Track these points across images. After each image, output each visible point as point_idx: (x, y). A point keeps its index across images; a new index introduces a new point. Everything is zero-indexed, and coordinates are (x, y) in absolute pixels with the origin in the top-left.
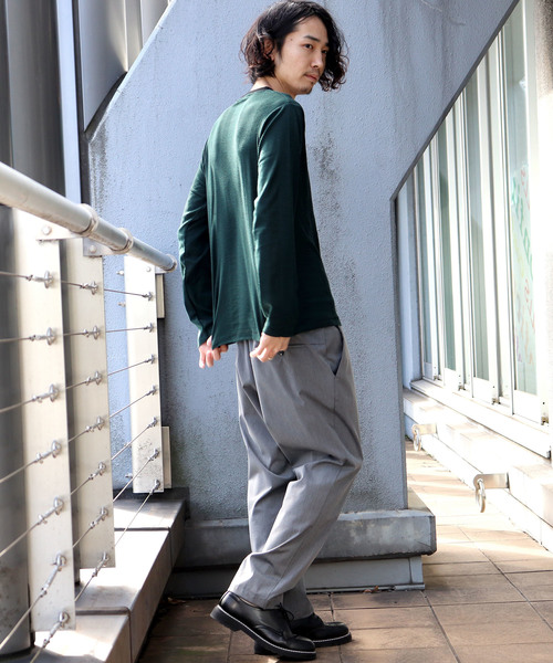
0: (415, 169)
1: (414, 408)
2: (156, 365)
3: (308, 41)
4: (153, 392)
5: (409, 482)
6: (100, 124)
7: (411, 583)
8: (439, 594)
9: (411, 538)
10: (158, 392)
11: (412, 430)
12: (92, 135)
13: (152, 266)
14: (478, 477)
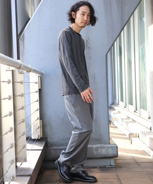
0: (112, 47)
1: (112, 113)
2: (38, 102)
5: (110, 135)
6: (23, 33)
7: (111, 165)
8: (119, 169)
9: (111, 152)
10: (39, 110)
11: (111, 119)
12: (20, 36)
13: (37, 75)
14: (130, 134)
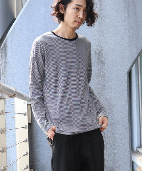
2: (28, 143)
3: (77, 7)
4: (26, 154)
6: (5, 40)
10: (28, 154)
13: (26, 102)
